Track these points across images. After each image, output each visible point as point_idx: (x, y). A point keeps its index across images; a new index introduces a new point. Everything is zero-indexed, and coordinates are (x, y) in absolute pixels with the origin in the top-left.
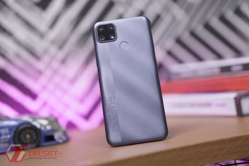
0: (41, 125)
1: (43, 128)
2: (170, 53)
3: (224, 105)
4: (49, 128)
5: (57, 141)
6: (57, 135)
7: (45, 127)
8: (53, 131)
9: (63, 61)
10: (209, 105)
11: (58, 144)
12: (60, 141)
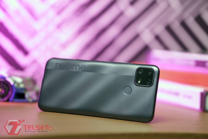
0: (15, 82)
1: (16, 85)
2: (157, 38)
3: (190, 97)
4: (22, 86)
5: (27, 100)
6: (28, 94)
7: (18, 84)
8: (25, 89)
9: (59, 26)
10: (177, 94)
11: (28, 102)
12: (31, 100)
